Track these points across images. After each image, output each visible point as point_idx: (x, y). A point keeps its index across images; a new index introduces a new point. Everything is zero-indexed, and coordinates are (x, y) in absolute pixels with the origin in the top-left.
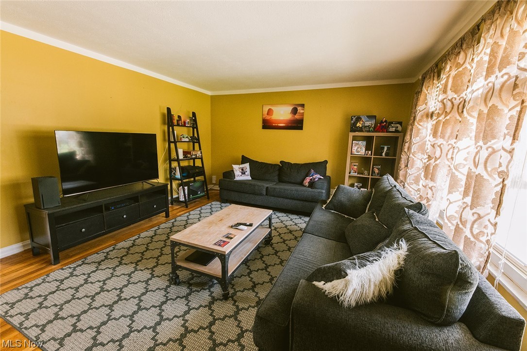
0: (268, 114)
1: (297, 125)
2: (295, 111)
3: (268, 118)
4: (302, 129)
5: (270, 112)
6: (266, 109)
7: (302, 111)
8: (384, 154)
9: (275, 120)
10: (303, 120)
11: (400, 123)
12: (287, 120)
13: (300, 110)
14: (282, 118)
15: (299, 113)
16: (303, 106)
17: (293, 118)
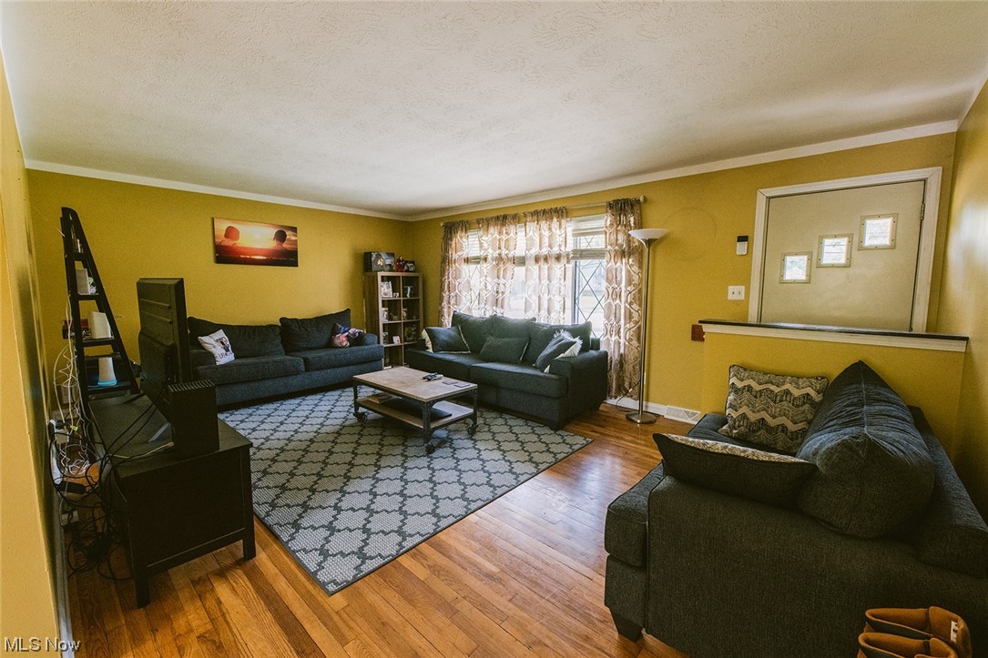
0: (226, 236)
1: (287, 258)
2: (281, 236)
3: (228, 242)
4: (297, 266)
5: (230, 232)
6: (222, 227)
7: (293, 238)
8: (408, 295)
9: (244, 248)
10: (297, 252)
11: (413, 262)
12: (268, 250)
13: (289, 234)
14: (258, 246)
15: (289, 240)
16: (294, 229)
17: (279, 248)
